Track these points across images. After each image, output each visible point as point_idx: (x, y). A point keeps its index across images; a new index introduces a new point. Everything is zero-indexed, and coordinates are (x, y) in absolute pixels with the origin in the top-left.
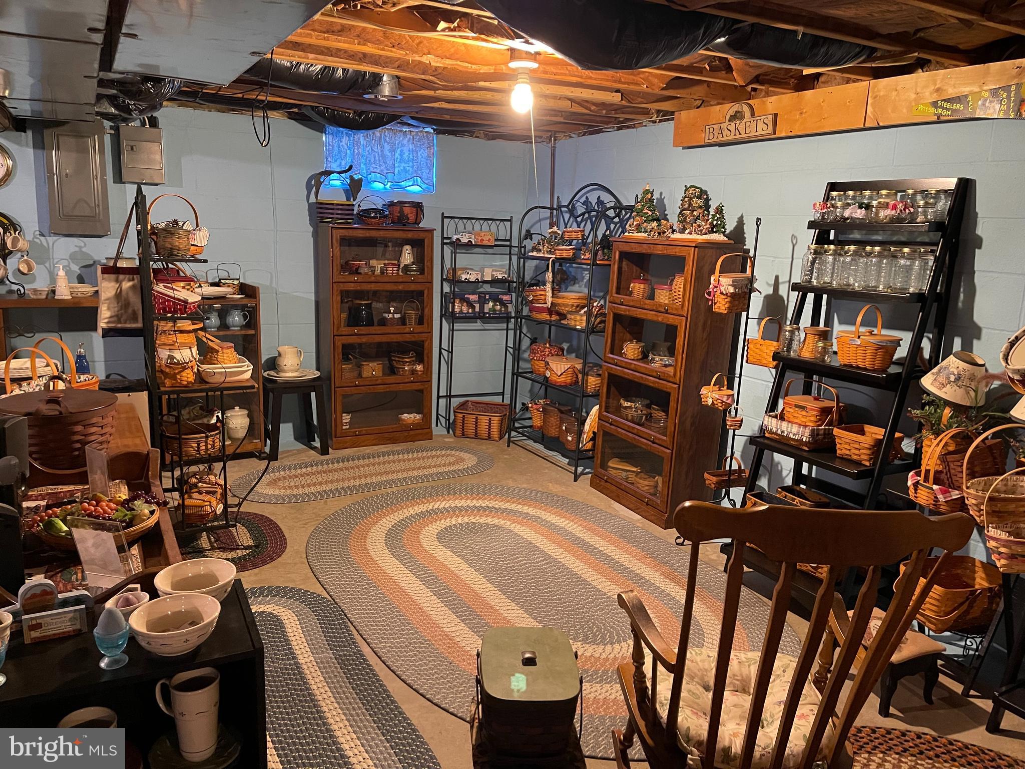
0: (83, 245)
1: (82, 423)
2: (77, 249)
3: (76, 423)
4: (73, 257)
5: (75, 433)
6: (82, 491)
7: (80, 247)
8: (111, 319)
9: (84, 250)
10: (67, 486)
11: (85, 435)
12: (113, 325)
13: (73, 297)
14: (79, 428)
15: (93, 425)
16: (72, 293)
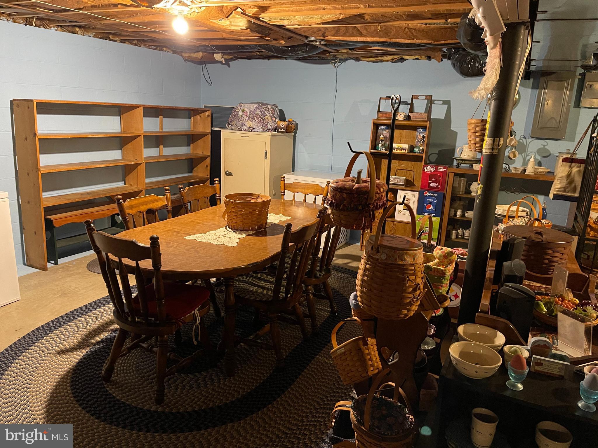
0: (546, 144)
1: (553, 249)
2: (542, 147)
3: (550, 249)
4: (539, 151)
5: (548, 254)
6: (546, 289)
7: (544, 146)
8: (560, 189)
9: (546, 147)
10: (536, 283)
11: (552, 257)
12: (560, 193)
13: (535, 174)
14: (550, 252)
15: (558, 252)
16: (535, 172)
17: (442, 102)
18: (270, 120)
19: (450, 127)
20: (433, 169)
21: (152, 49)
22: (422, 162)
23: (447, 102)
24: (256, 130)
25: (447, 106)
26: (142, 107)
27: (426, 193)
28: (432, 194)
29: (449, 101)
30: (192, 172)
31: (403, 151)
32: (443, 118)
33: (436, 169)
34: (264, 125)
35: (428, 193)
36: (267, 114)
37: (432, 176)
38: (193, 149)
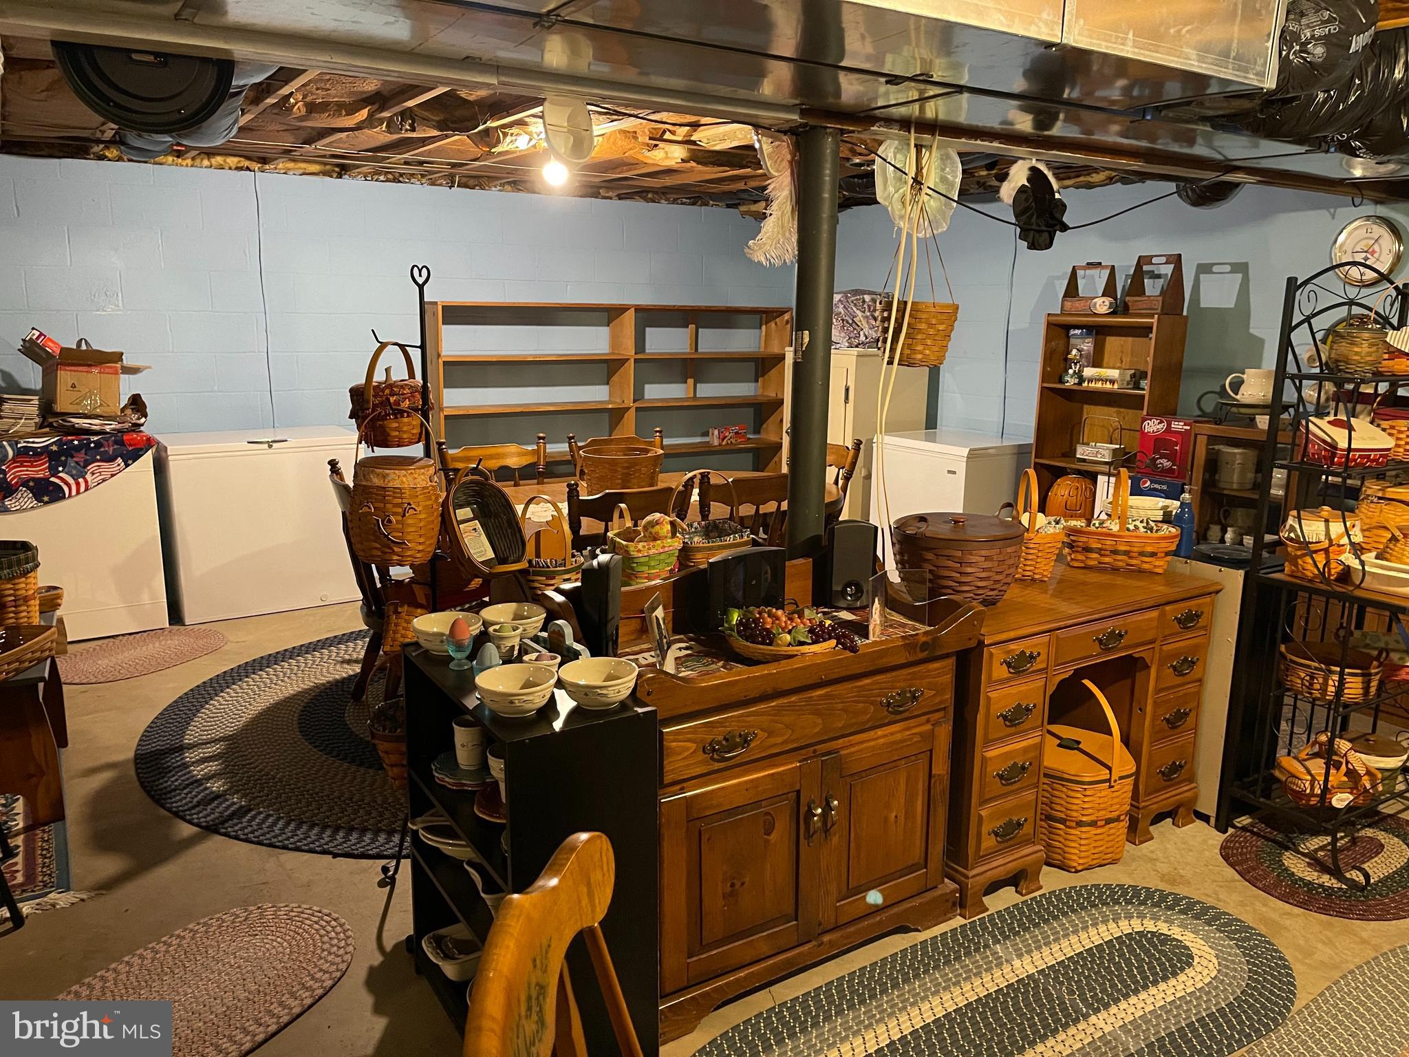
17: (1228, 268)
18: (864, 322)
19: (1249, 328)
20: (1161, 425)
21: (683, 204)
22: (1142, 409)
23: (1241, 268)
24: (838, 346)
25: (1240, 276)
26: (633, 309)
27: (1145, 482)
28: (1157, 486)
29: (1246, 264)
30: (758, 432)
31: (1108, 386)
32: (1232, 306)
33: (1169, 425)
34: (852, 335)
35: (1149, 483)
36: (858, 312)
37: (1160, 443)
38: (764, 387)
